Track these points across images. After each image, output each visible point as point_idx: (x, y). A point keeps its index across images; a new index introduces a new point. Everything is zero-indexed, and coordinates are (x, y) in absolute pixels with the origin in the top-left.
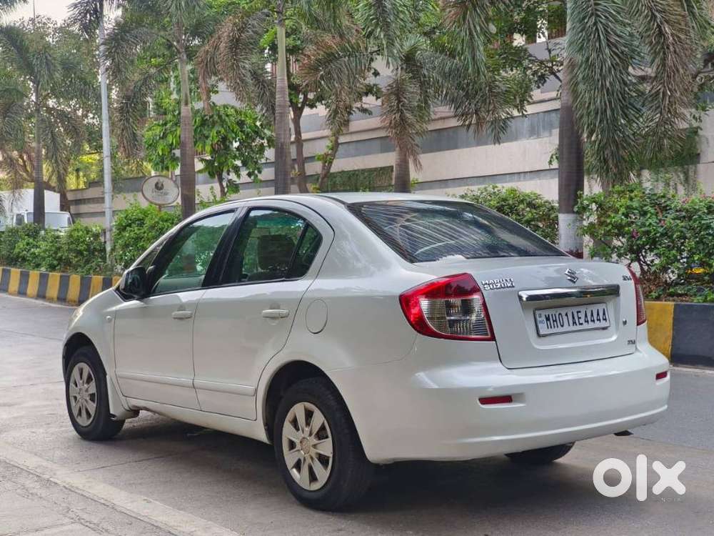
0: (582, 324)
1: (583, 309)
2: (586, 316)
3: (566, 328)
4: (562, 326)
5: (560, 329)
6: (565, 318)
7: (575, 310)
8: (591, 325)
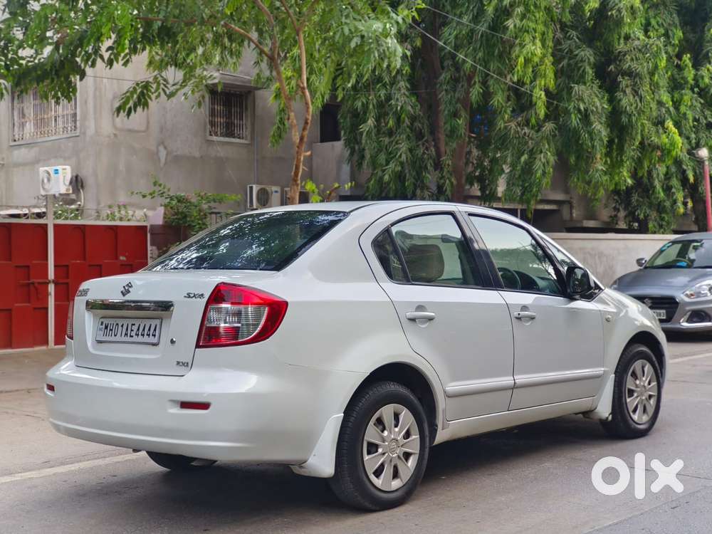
0: (132, 336)
1: (137, 322)
2: (138, 330)
3: (118, 338)
4: (115, 336)
5: (113, 338)
6: (120, 328)
7: (130, 322)
8: (140, 339)
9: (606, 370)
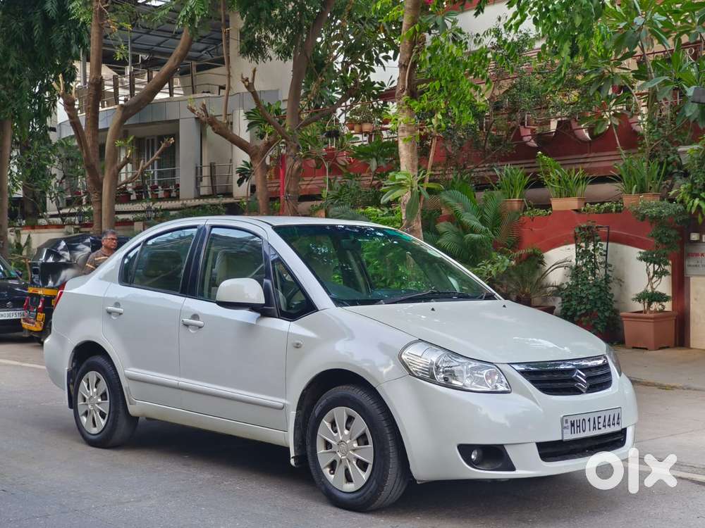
9: (290, 401)
